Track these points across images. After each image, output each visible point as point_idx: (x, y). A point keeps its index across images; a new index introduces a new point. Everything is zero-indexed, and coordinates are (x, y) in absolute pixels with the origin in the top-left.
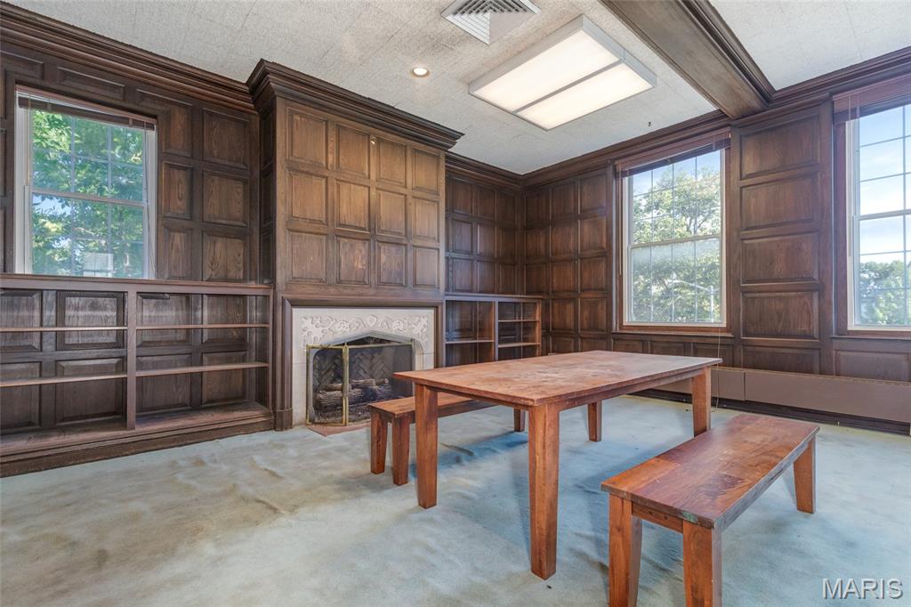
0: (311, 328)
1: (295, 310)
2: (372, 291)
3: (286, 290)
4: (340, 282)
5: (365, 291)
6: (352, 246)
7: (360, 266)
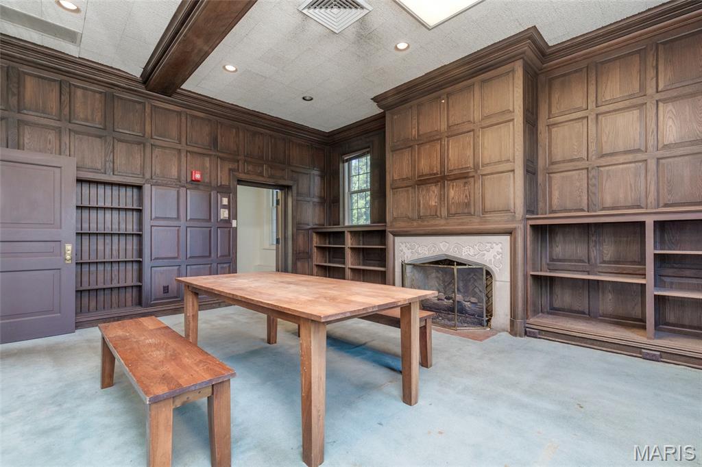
0: (405, 250)
1: (397, 239)
2: (443, 222)
3: (391, 226)
4: (420, 217)
5: (437, 222)
6: (427, 190)
7: (434, 204)
